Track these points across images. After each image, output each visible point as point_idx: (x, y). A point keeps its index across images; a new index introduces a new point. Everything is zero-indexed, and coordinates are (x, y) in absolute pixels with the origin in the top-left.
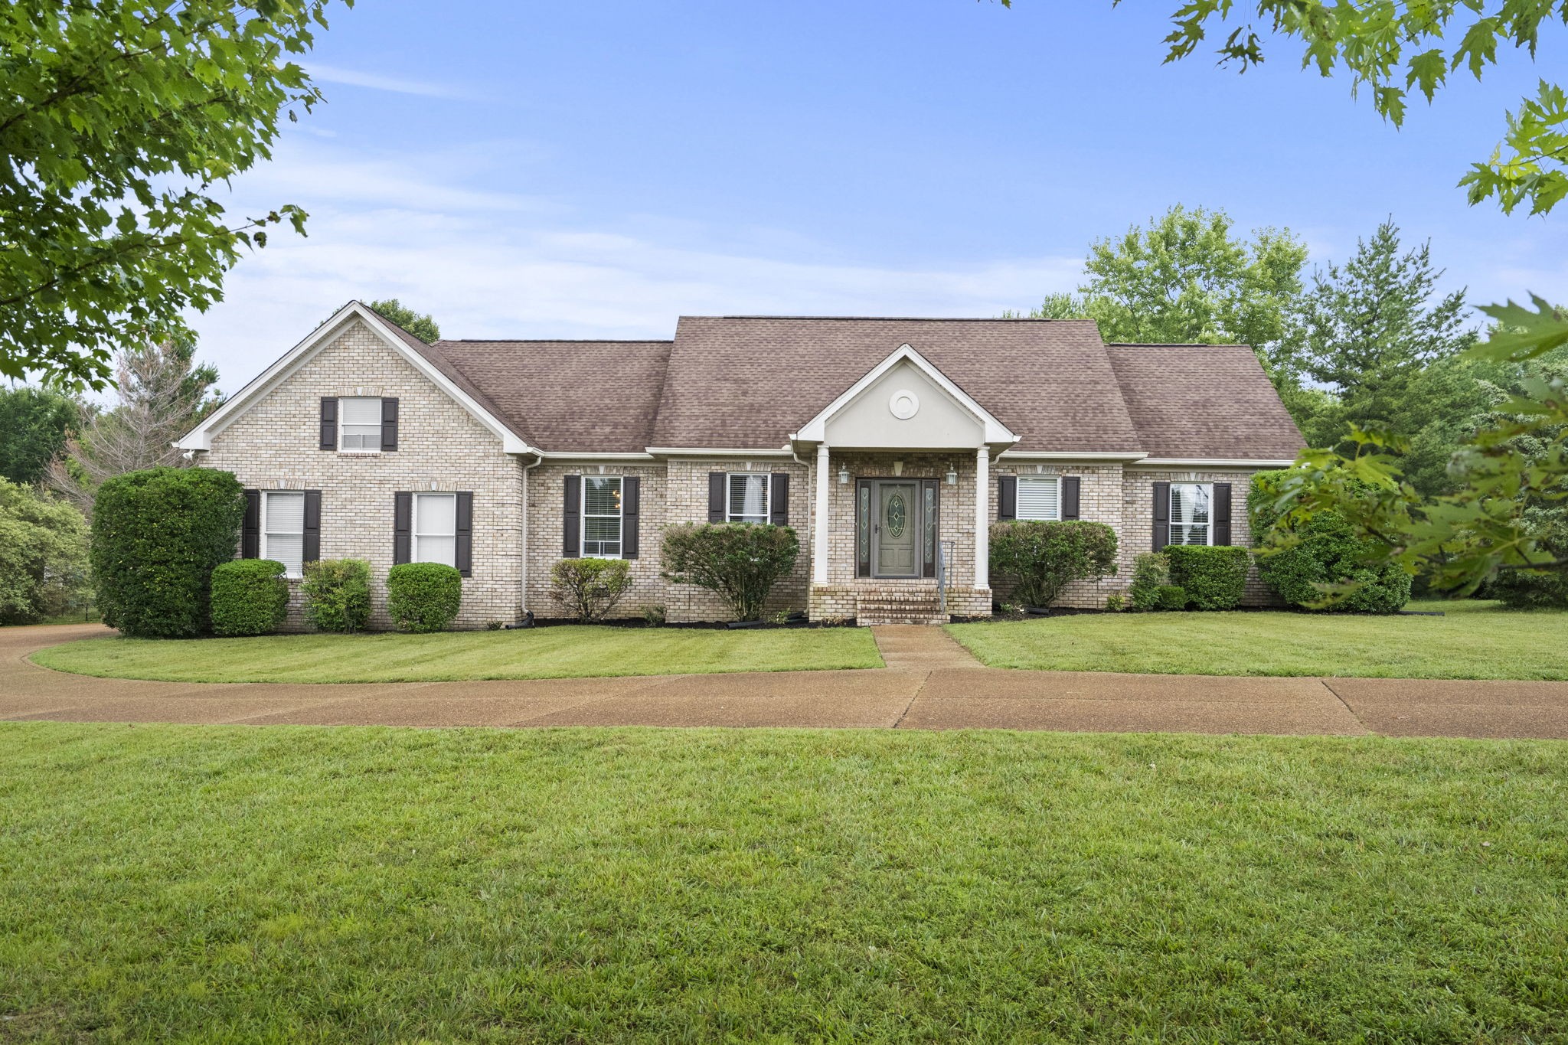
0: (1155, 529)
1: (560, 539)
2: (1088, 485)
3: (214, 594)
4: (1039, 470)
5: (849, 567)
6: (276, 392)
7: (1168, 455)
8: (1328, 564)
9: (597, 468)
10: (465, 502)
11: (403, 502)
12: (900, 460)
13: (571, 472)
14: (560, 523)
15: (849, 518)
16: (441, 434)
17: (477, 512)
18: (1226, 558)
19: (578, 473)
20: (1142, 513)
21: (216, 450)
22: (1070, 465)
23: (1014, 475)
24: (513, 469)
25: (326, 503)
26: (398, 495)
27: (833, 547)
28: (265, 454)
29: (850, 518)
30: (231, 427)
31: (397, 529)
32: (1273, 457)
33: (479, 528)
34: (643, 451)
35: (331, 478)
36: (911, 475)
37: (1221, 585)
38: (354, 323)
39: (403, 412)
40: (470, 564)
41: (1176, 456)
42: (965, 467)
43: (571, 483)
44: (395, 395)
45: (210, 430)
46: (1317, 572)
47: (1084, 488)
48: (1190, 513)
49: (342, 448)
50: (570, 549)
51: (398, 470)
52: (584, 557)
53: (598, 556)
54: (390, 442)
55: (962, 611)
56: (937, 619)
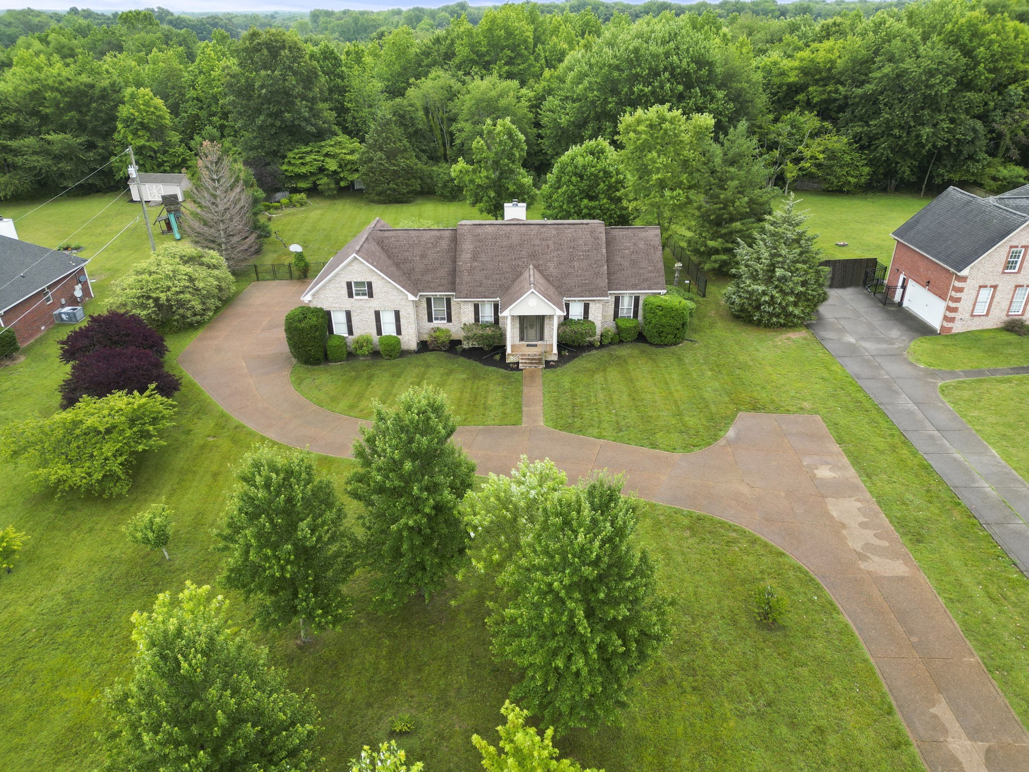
1: (426, 317)
5: (518, 338)
6: (331, 280)
7: (620, 289)
10: (397, 314)
11: (377, 314)
13: (428, 297)
14: (426, 312)
16: (387, 292)
17: (401, 316)
23: (569, 302)
24: (411, 303)
25: (353, 314)
26: (375, 311)
27: (513, 333)
28: (331, 300)
29: (518, 325)
31: (377, 324)
32: (653, 289)
33: (402, 321)
35: (353, 306)
38: (354, 258)
39: (374, 286)
40: (401, 331)
41: (622, 289)
43: (428, 299)
44: (371, 281)
45: (313, 293)
47: (591, 306)
48: (627, 304)
49: (355, 297)
50: (430, 320)
51: (375, 304)
52: (434, 322)
53: (439, 322)
54: (371, 295)
55: (549, 359)
56: (541, 367)
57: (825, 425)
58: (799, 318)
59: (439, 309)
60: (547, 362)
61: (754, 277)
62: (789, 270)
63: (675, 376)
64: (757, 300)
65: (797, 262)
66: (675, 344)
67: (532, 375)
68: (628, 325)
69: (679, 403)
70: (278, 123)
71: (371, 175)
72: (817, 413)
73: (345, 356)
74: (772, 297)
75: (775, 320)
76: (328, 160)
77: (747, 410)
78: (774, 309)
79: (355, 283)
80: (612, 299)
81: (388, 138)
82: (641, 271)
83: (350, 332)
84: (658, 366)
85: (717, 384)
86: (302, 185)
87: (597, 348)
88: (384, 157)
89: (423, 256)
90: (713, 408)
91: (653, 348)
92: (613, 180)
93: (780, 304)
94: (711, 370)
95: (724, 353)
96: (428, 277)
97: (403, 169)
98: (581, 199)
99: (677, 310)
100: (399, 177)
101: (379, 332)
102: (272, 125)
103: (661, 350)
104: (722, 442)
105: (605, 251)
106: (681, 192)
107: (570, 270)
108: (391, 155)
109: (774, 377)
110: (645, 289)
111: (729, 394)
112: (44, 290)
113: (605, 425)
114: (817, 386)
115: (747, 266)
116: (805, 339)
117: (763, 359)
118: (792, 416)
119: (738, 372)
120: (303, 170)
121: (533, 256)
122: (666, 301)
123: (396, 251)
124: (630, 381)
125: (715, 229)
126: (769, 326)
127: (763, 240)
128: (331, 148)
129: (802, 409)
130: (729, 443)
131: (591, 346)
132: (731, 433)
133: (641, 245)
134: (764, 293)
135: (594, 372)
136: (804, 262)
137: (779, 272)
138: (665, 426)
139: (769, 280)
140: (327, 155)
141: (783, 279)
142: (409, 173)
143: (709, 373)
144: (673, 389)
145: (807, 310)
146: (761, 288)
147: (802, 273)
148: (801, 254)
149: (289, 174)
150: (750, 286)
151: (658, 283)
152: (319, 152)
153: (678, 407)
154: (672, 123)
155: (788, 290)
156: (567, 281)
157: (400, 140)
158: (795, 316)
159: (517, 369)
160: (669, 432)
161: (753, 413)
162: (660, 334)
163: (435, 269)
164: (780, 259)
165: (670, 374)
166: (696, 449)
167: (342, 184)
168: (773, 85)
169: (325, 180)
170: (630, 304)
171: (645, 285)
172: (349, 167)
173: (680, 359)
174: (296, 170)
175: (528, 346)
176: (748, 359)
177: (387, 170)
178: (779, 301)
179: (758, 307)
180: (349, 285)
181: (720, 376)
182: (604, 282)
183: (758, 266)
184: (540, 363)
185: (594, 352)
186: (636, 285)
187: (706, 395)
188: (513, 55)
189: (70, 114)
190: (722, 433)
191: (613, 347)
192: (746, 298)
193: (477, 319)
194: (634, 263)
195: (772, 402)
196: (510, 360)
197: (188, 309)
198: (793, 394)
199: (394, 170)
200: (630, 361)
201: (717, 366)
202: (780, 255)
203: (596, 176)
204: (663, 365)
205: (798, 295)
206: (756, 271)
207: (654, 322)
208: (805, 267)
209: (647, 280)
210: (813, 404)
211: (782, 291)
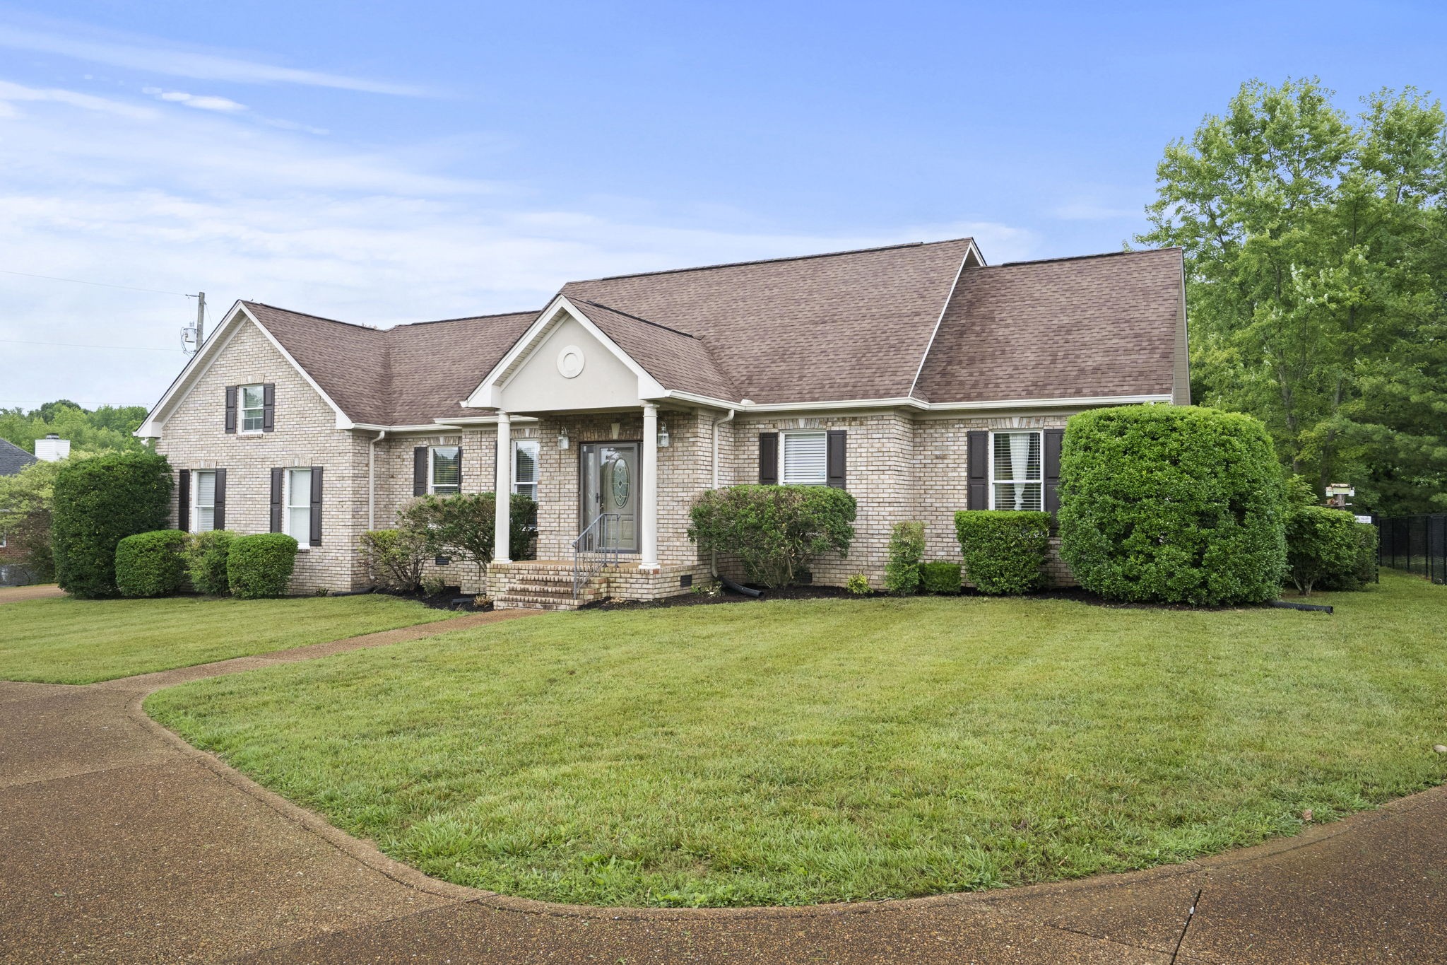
0: (970, 489)
2: (857, 439)
3: (117, 560)
4: (802, 423)
7: (980, 397)
8: (1117, 538)
9: (438, 439)
10: (317, 475)
11: (277, 478)
12: (617, 421)
13: (420, 444)
14: (411, 493)
15: (571, 486)
16: (302, 414)
17: (325, 486)
18: (1005, 528)
19: (425, 444)
20: (954, 469)
21: (165, 436)
22: (836, 416)
23: (776, 431)
24: (348, 444)
25: (230, 480)
26: (273, 471)
28: (194, 438)
31: (272, 503)
32: (1114, 393)
33: (326, 500)
34: (432, 422)
35: (232, 457)
36: (628, 438)
37: (1000, 562)
38: (240, 319)
39: (278, 395)
40: (320, 533)
41: (988, 398)
42: (679, 426)
43: (420, 454)
44: (273, 381)
46: (1102, 548)
47: (851, 443)
49: (240, 431)
51: (274, 449)
54: (268, 422)
56: (566, 605)
79: (247, 390)
110: (1079, 393)
159: (486, 609)
170: (1032, 471)
180: (231, 394)
182: (908, 360)
184: (569, 595)
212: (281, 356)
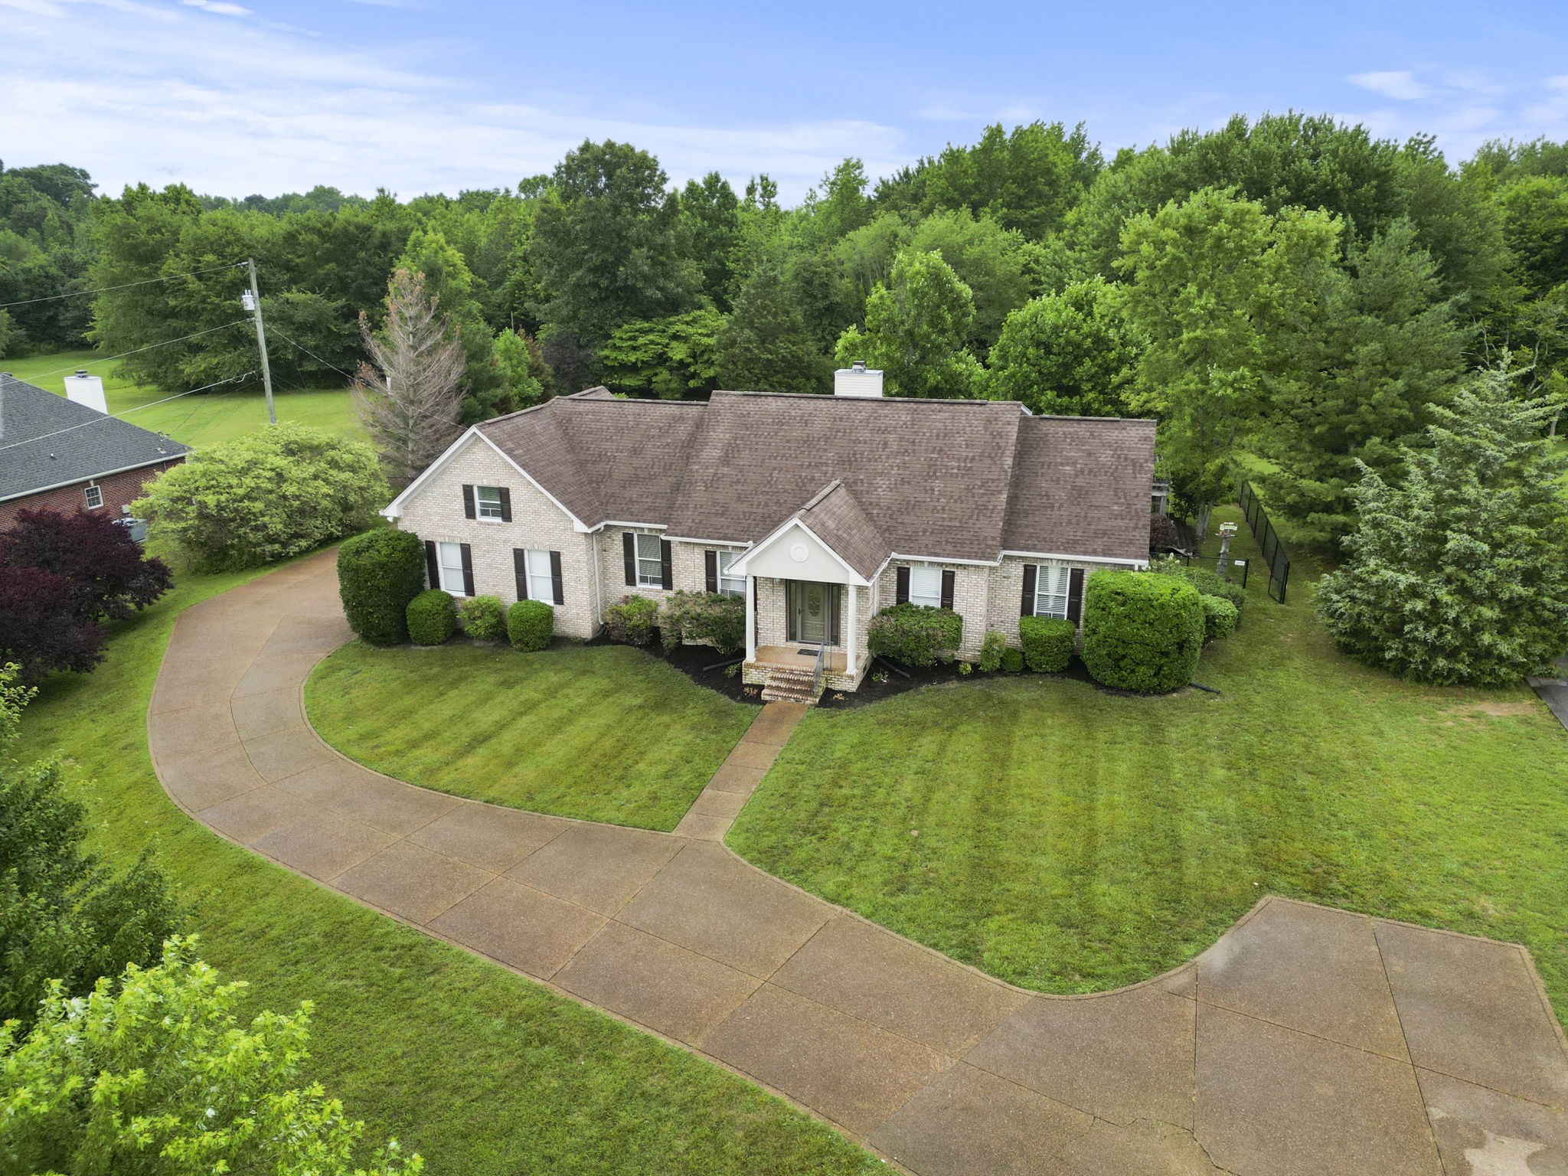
0: (1023, 598)
1: (623, 573)
2: (961, 577)
4: (926, 564)
5: (782, 633)
6: (434, 481)
7: (1034, 548)
10: (555, 558)
11: (519, 555)
13: (626, 531)
14: (622, 563)
16: (537, 513)
17: (563, 565)
19: (632, 531)
20: (1015, 585)
21: (407, 514)
23: (909, 571)
24: (583, 540)
25: (474, 552)
26: (515, 550)
27: (770, 620)
28: (435, 519)
30: (412, 501)
31: (517, 573)
32: (1115, 556)
33: (566, 575)
35: (474, 536)
38: (474, 439)
39: (511, 496)
40: (562, 597)
41: (1039, 550)
43: (627, 538)
44: (507, 487)
45: (402, 502)
47: (958, 579)
48: (1053, 586)
49: (480, 518)
50: (630, 580)
51: (514, 534)
52: (640, 585)
53: (647, 586)
54: (506, 514)
55: (837, 687)
56: (810, 701)
57: (1541, 984)
58: (1515, 666)
59: (645, 559)
60: (829, 692)
61: (1393, 555)
62: (1487, 537)
63: (1122, 768)
64: (1395, 609)
65: (1514, 520)
66: (1160, 691)
67: (778, 719)
68: (1045, 632)
69: (1102, 839)
70: (604, 283)
71: (730, 367)
72: (1520, 938)
73: (440, 634)
74: (1435, 603)
75: (1441, 662)
76: (674, 344)
77: (1294, 892)
78: (1441, 634)
79: (482, 489)
80: (1017, 571)
81: (765, 307)
82: (1094, 513)
83: (470, 589)
84: (1090, 737)
85: (1230, 806)
86: (629, 381)
87: (961, 678)
88: (753, 337)
89: (635, 452)
90: (1192, 869)
91: (1101, 694)
92: (1113, 355)
93: (1456, 622)
94: (1230, 766)
95: (1283, 729)
96: (633, 493)
97: (784, 359)
98: (1042, 391)
99: (1162, 606)
100: (777, 372)
101: (522, 592)
102: (595, 285)
103: (1118, 700)
104: (1177, 978)
105: (1009, 461)
106: (1248, 374)
107: (921, 497)
108: (766, 337)
109: (1407, 811)
110: (1094, 553)
111: (1253, 836)
112: (87, 482)
113: (870, 867)
114: (1537, 854)
115: (1376, 524)
116: (1526, 721)
117: (1390, 758)
118: (1432, 935)
119: (1303, 780)
120: (632, 358)
121: (848, 462)
122: (1139, 583)
123: (589, 437)
124: (1000, 761)
125: (1327, 457)
126: (1426, 678)
127: (1423, 464)
128: (684, 327)
129: (1471, 915)
130: (1202, 986)
131: (948, 670)
132: (1218, 955)
133: (1106, 457)
134: (1414, 592)
135: (922, 726)
136: (1532, 523)
137: (1456, 541)
138: (1029, 898)
139: (1431, 563)
140: (675, 337)
141: (1467, 560)
142: (795, 368)
143: (1220, 773)
144: (1102, 799)
145: (1539, 648)
146: (1406, 579)
147: (1524, 549)
148: (1526, 502)
149: (609, 363)
150: (1375, 572)
151: (1131, 542)
152: (664, 331)
153: (1091, 847)
154: (1234, 224)
155: (1480, 590)
156: (907, 519)
157: (787, 313)
158: (1501, 659)
159: (757, 700)
160: (1032, 918)
161: (1309, 904)
162: (1117, 661)
163: (652, 477)
164: (1463, 510)
165: (1111, 759)
166: (1086, 988)
167: (692, 384)
168: (1532, 233)
169: (665, 374)
170: (1061, 589)
171: (1098, 544)
172: (706, 357)
173: (1156, 728)
174: (622, 357)
175: (801, 652)
176: (1346, 751)
177: (756, 360)
178: (1452, 614)
179: (1396, 631)
180: (468, 491)
181: (1247, 784)
182: (993, 527)
183: (1401, 526)
184: (809, 693)
185: (953, 685)
186: (1076, 542)
187: (1186, 830)
188: (1022, 192)
189: (328, 267)
190: (1188, 950)
191: (1002, 680)
192: (1368, 603)
193: (711, 586)
194: (1079, 494)
195: (1381, 879)
196: (751, 677)
197: (256, 529)
198: (1453, 867)
199: (768, 360)
200: (1027, 715)
201: (1251, 758)
202: (1465, 502)
203: (1078, 346)
204: (1106, 737)
205: (1513, 606)
206: (1398, 537)
207: (1102, 629)
208: (1533, 533)
209: (1104, 533)
210: (1513, 907)
211: (1464, 591)
212: (512, 468)
